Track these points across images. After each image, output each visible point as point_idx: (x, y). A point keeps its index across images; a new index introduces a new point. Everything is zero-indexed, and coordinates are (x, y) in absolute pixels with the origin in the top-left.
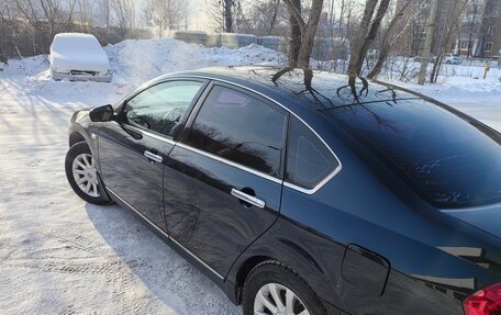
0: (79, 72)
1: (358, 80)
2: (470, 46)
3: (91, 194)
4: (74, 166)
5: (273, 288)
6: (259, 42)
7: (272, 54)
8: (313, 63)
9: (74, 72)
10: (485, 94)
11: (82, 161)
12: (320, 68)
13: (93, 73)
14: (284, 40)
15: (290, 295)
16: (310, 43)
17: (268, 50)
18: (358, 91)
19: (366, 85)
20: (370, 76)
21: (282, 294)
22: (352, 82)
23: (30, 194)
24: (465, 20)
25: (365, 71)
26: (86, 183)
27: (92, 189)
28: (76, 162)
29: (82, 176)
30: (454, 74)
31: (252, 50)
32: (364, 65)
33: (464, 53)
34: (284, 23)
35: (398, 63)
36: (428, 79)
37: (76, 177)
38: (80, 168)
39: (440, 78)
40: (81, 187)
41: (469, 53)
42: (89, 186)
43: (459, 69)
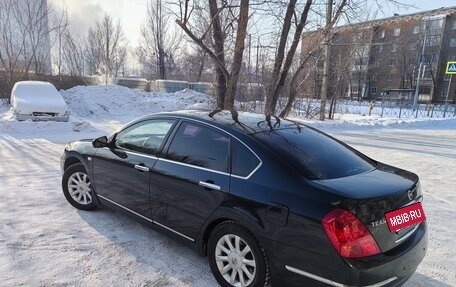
0: (41, 114)
1: (272, 118)
2: (360, 90)
3: (82, 203)
4: (69, 182)
5: (227, 238)
6: (191, 87)
7: (203, 96)
8: (237, 104)
9: (35, 114)
10: (370, 127)
11: (76, 178)
12: (243, 109)
13: (53, 114)
14: (211, 85)
15: (238, 239)
16: (234, 88)
17: (199, 93)
18: (273, 125)
19: (279, 121)
20: (282, 115)
21: (233, 241)
22: (268, 119)
23: (31, 205)
24: (354, 69)
25: (279, 111)
26: (77, 195)
27: (82, 199)
28: (72, 179)
29: (75, 189)
30: (347, 112)
31: (186, 94)
32: (278, 105)
33: (355, 95)
34: (210, 70)
35: (304, 103)
36: (327, 116)
37: (70, 190)
38: (74, 183)
39: (336, 116)
40: (74, 198)
41: (359, 95)
42: (80, 197)
43: (350, 108)
